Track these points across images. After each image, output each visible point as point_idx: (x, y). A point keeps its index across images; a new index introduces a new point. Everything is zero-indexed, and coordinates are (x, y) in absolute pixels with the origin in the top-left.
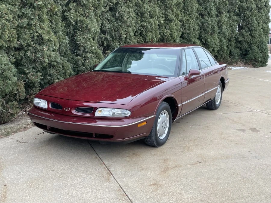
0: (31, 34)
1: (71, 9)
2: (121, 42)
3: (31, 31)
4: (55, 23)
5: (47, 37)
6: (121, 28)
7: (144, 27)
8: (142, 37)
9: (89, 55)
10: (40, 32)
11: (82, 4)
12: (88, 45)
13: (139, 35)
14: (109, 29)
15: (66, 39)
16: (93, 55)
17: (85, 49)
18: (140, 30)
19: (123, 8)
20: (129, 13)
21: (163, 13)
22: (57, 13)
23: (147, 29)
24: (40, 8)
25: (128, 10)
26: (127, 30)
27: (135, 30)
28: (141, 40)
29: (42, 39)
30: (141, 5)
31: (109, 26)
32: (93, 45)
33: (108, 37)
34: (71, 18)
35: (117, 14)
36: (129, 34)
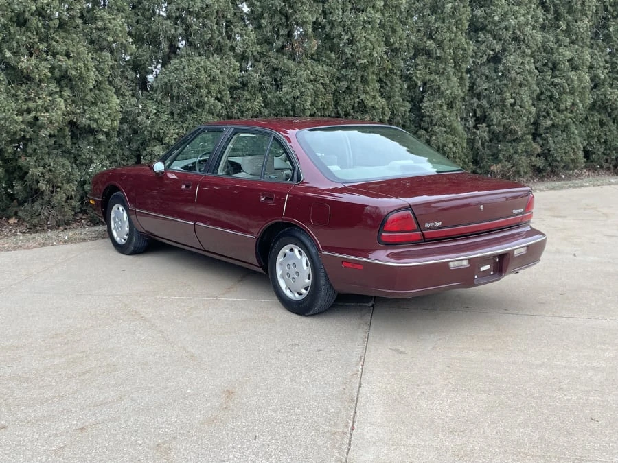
0: (351, 99)
1: (418, 64)
2: (505, 110)
3: (352, 97)
4: (389, 85)
5: (370, 104)
6: (505, 89)
7: (557, 86)
8: (554, 102)
9: (437, 129)
10: (362, 97)
11: (435, 56)
12: (438, 114)
13: (549, 99)
14: (486, 90)
15: (404, 106)
16: (444, 129)
17: (432, 120)
18: (549, 90)
19: (512, 57)
20: (522, 64)
21: (605, 61)
22: (395, 71)
23: (562, 89)
24: (364, 68)
25: (520, 60)
26: (517, 91)
27: (536, 90)
28: (550, 108)
29: (365, 107)
30: (554, 50)
31: (485, 86)
32: (448, 114)
33: (484, 102)
34: (417, 77)
35: (501, 67)
36: (521, 98)
